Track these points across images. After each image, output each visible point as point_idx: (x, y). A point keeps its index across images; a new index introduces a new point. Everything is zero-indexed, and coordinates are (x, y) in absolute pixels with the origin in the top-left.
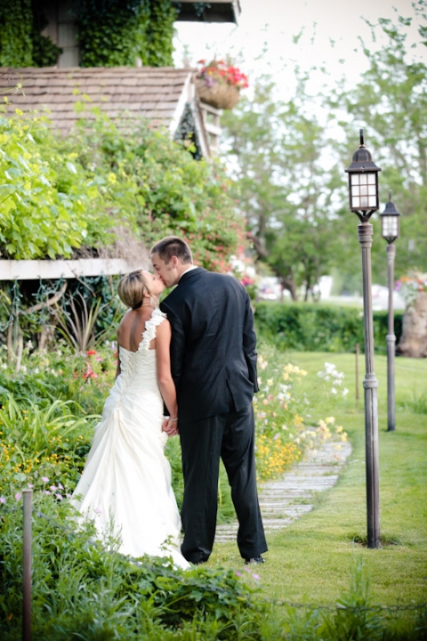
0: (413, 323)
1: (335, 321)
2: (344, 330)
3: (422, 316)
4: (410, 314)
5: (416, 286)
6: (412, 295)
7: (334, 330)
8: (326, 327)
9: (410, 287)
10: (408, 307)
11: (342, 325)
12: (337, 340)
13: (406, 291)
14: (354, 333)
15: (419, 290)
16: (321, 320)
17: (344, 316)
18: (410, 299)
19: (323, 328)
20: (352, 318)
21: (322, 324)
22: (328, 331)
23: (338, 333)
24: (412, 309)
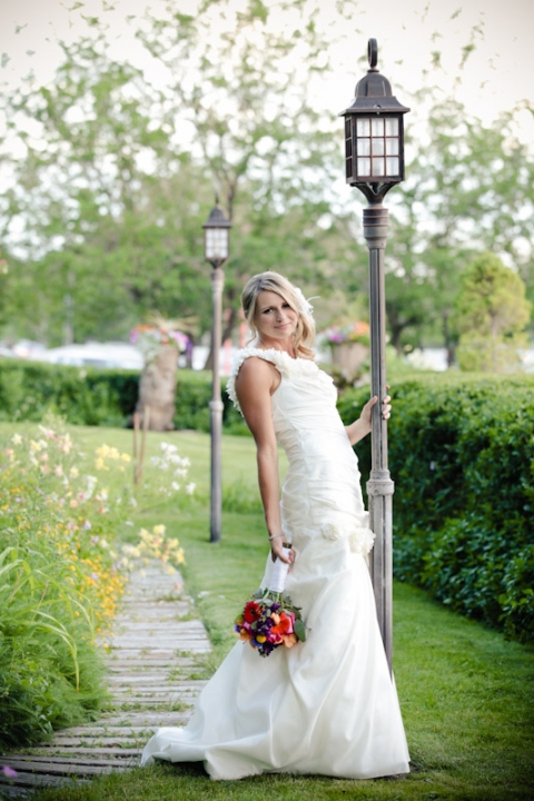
0: (154, 386)
1: (48, 383)
2: (60, 394)
3: (165, 377)
4: (150, 375)
5: (158, 336)
6: (153, 349)
7: (47, 394)
8: (37, 391)
9: (151, 339)
10: (147, 364)
11: (57, 387)
12: (52, 406)
13: (146, 344)
14: (73, 400)
15: (162, 343)
16: (31, 381)
17: (59, 375)
18: (151, 355)
19: (32, 392)
20: (69, 378)
21: (31, 386)
22: (40, 395)
23: (53, 399)
24: (153, 368)
